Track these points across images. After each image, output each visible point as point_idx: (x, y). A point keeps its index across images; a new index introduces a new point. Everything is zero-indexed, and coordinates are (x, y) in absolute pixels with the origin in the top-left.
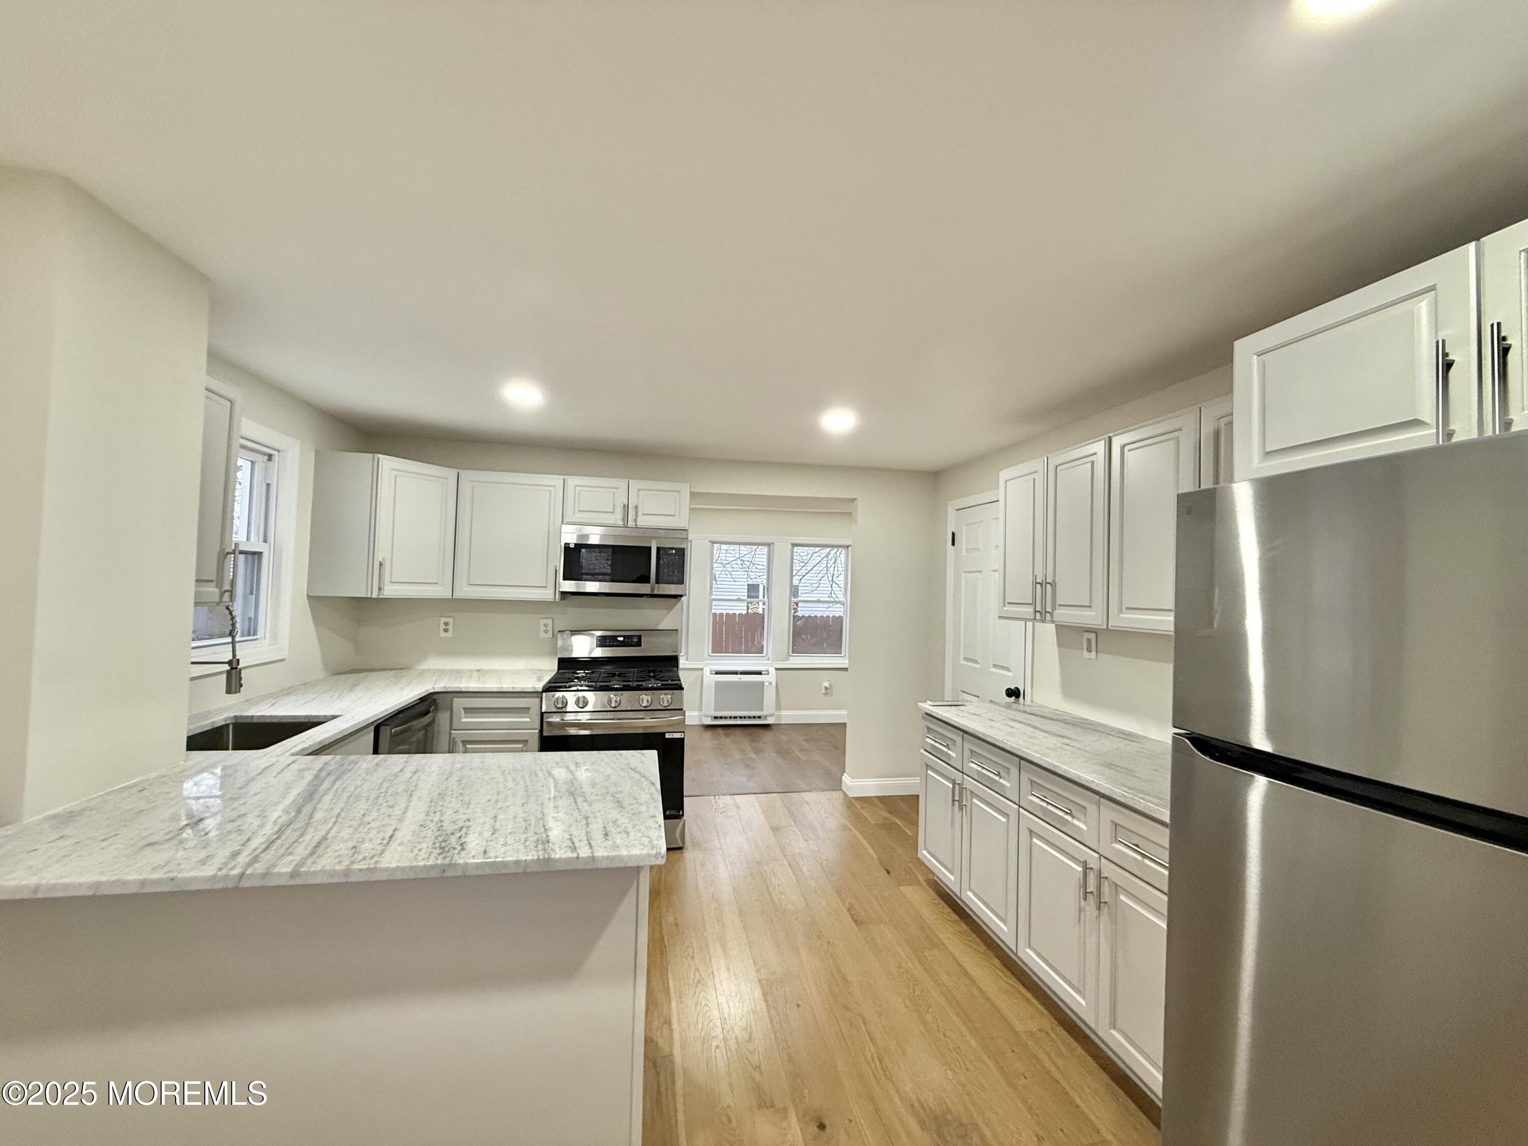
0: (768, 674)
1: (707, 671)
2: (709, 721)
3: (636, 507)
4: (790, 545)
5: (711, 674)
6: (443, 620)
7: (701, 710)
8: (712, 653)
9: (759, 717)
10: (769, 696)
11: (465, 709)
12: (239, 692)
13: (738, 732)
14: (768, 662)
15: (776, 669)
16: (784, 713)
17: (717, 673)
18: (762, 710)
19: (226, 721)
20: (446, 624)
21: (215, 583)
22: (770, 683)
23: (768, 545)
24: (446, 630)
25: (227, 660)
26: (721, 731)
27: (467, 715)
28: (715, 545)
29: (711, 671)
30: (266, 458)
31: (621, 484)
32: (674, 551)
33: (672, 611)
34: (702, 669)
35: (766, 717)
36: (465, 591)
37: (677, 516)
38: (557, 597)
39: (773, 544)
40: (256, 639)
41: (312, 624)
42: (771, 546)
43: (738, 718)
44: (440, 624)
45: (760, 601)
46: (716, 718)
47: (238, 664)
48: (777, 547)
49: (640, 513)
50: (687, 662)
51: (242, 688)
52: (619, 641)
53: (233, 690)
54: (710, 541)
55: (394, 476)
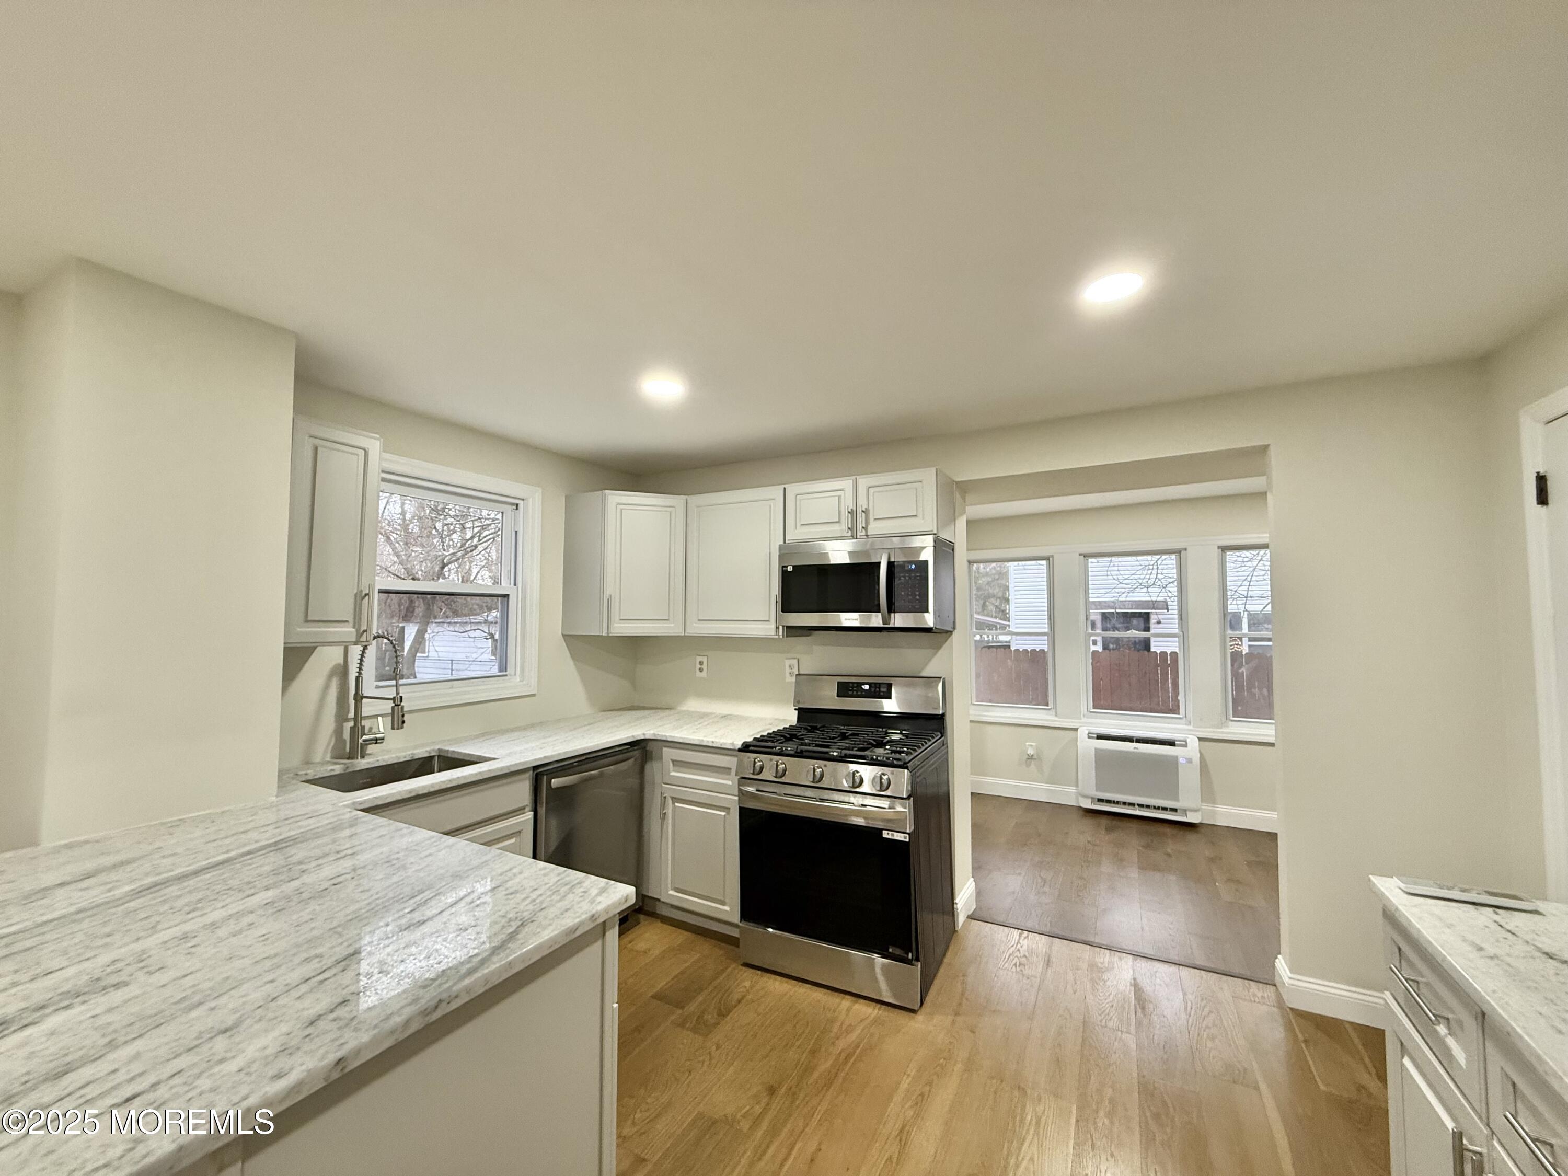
0: (1186, 746)
1: (1083, 732)
2: (1088, 804)
3: (866, 512)
4: (1216, 552)
5: (1089, 737)
6: (699, 659)
7: (1077, 786)
8: (1094, 707)
9: (1174, 810)
10: (1189, 779)
11: (673, 761)
12: (402, 728)
13: (1134, 825)
14: (1187, 727)
15: (1200, 739)
16: (1220, 808)
17: (1100, 737)
18: (1177, 800)
19: (430, 753)
20: (701, 663)
21: (351, 624)
22: (1190, 761)
23: (1178, 552)
24: (701, 670)
25: (391, 697)
26: (1104, 821)
27: (677, 768)
28: (1090, 560)
29: (1089, 733)
30: (515, 507)
31: (846, 484)
32: (913, 566)
33: (941, 652)
34: (1076, 730)
35: (1185, 812)
36: (697, 629)
37: (920, 515)
38: (781, 633)
39: (1186, 549)
40: (506, 675)
41: (571, 662)
42: (1183, 552)
43: (1136, 806)
44: (695, 664)
45: (1245, 635)
46: (1100, 800)
47: (401, 701)
48: (1191, 556)
49: (871, 519)
50: (1056, 719)
51: (405, 725)
52: (866, 690)
53: (396, 726)
54: (1080, 555)
55: (619, 510)
